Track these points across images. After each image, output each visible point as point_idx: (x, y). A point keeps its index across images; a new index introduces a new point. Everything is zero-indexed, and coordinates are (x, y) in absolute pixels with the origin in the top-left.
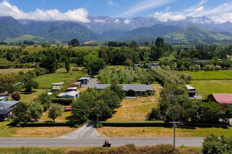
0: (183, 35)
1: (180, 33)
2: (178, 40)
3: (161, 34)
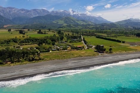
1: (62, 20)
2: (61, 24)
3: (51, 21)
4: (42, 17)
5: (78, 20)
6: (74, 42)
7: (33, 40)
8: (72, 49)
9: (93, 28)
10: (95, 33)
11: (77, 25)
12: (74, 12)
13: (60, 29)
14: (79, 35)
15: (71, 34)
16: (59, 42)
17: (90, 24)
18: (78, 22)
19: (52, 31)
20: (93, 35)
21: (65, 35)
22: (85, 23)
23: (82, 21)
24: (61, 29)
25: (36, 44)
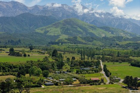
0: (58, 29)
1: (56, 27)
2: (54, 36)
3: (31, 28)
4: (13, 19)
5: (93, 28)
6: (85, 73)
7: (4, 68)
8: (81, 83)
9: (128, 45)
10: (131, 57)
11: (93, 38)
12: (84, 8)
13: (53, 46)
14: (96, 60)
15: (78, 58)
16: (55, 73)
17: (122, 37)
18: (94, 32)
19: (37, 50)
20: (124, 61)
21: (65, 59)
22: (109, 35)
23: (102, 30)
24: (56, 47)
25: (12, 75)
